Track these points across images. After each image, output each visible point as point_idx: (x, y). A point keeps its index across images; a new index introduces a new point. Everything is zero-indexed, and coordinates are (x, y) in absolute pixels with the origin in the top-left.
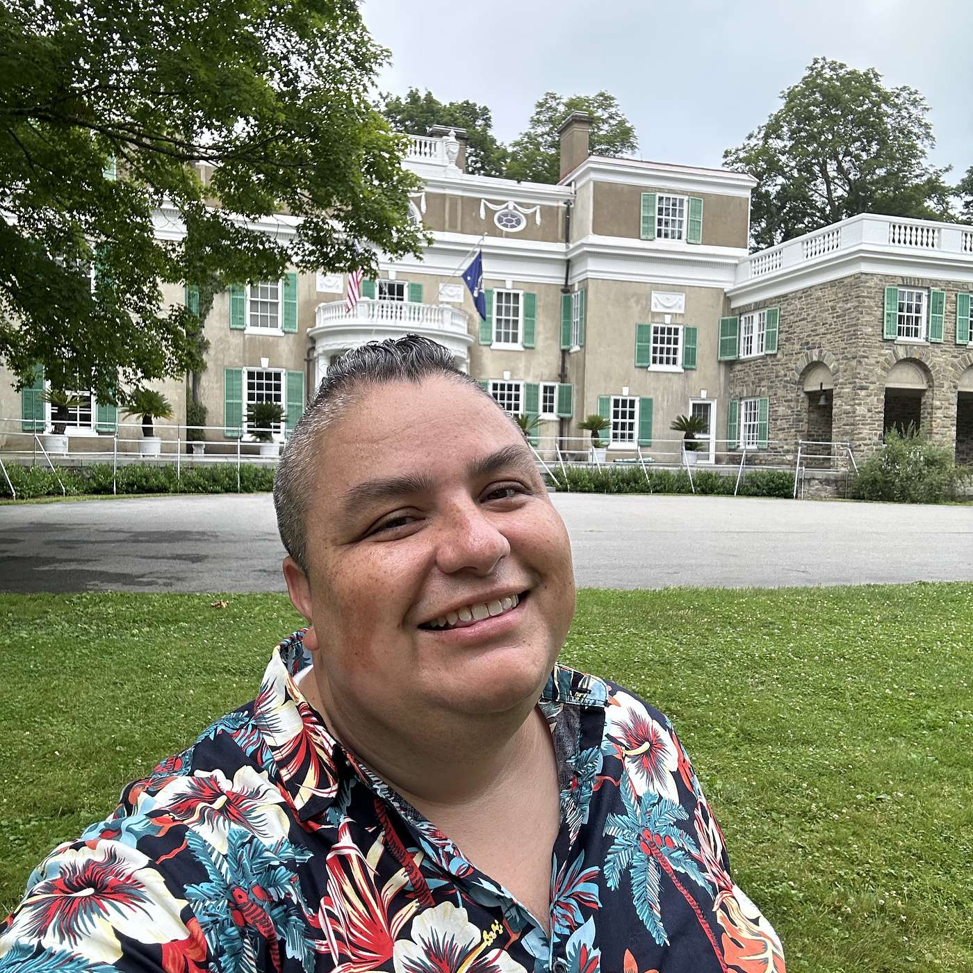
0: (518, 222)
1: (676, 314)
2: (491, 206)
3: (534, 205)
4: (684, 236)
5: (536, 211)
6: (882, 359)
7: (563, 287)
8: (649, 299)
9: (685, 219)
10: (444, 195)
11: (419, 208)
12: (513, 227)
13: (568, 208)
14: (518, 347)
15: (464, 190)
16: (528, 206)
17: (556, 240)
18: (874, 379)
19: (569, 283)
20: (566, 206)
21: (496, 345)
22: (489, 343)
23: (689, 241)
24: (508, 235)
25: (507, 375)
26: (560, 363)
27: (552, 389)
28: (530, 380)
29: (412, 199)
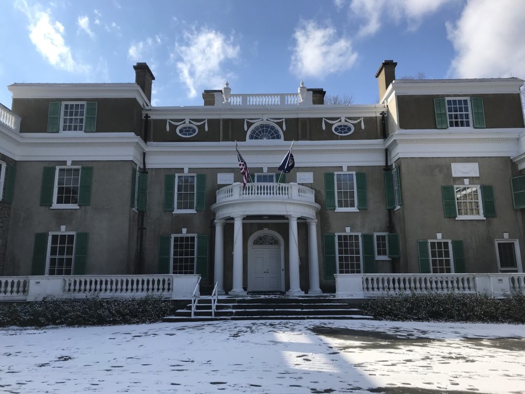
0: (349, 129)
1: (473, 177)
2: (329, 122)
3: (359, 118)
4: (471, 124)
5: (361, 121)
7: (385, 167)
8: (449, 168)
9: (470, 112)
10: (297, 119)
11: (282, 128)
12: (345, 133)
13: (383, 117)
14: (355, 209)
15: (310, 114)
16: (355, 119)
17: (376, 138)
19: (389, 164)
20: (381, 116)
21: (338, 210)
22: (333, 208)
23: (475, 126)
24: (342, 138)
25: (348, 229)
26: (388, 219)
27: (383, 237)
28: (366, 232)
29: (277, 123)
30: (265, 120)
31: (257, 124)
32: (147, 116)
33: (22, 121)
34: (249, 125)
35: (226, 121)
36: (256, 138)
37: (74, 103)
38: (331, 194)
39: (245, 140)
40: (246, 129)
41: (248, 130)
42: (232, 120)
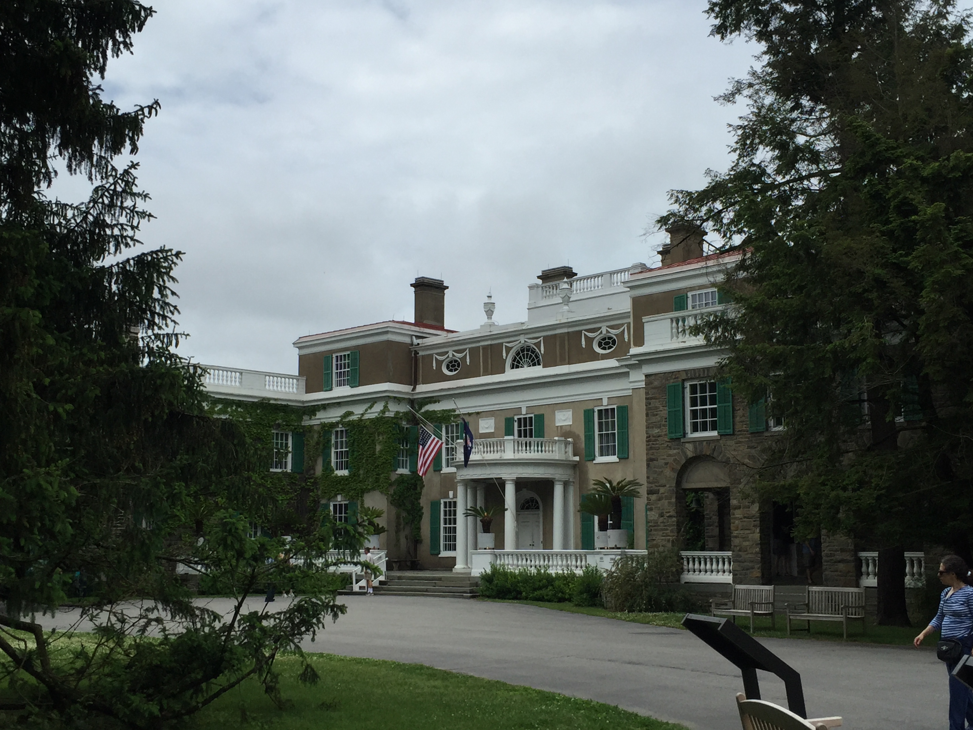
0: (613, 343)
2: (590, 335)
3: (623, 325)
5: (624, 330)
6: (670, 460)
10: (555, 335)
11: (540, 351)
12: (609, 348)
14: (614, 459)
15: (569, 327)
16: (618, 327)
18: (663, 481)
21: (600, 459)
22: (592, 458)
24: (607, 357)
29: (535, 344)
30: (523, 342)
31: (516, 347)
32: (416, 353)
33: (306, 380)
34: (508, 349)
35: (485, 348)
36: (517, 367)
37: (342, 354)
38: (589, 438)
39: (503, 372)
40: (504, 358)
41: (506, 357)
42: (491, 345)
